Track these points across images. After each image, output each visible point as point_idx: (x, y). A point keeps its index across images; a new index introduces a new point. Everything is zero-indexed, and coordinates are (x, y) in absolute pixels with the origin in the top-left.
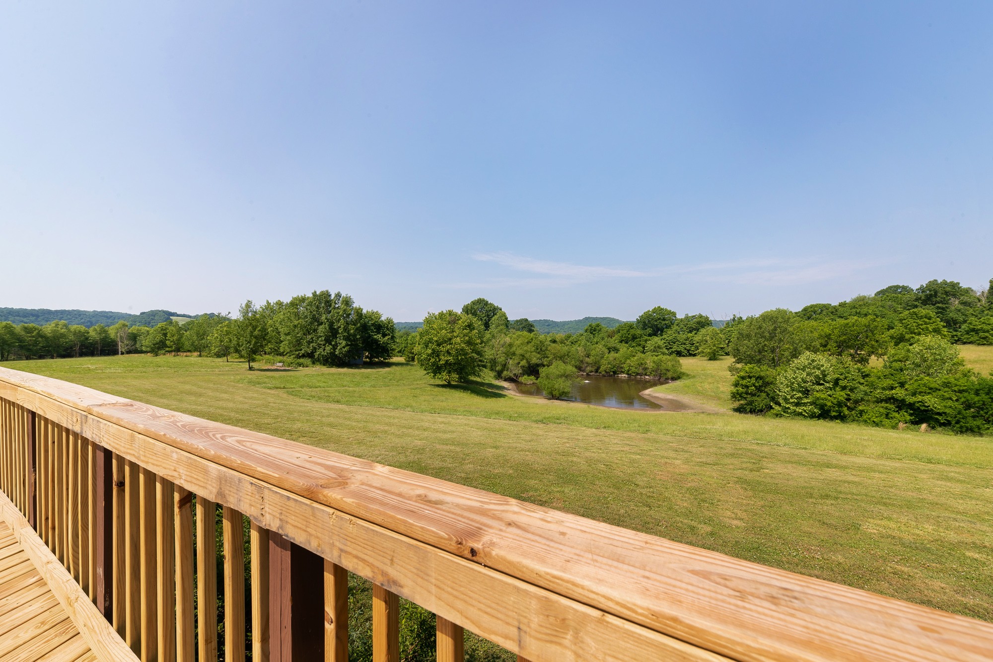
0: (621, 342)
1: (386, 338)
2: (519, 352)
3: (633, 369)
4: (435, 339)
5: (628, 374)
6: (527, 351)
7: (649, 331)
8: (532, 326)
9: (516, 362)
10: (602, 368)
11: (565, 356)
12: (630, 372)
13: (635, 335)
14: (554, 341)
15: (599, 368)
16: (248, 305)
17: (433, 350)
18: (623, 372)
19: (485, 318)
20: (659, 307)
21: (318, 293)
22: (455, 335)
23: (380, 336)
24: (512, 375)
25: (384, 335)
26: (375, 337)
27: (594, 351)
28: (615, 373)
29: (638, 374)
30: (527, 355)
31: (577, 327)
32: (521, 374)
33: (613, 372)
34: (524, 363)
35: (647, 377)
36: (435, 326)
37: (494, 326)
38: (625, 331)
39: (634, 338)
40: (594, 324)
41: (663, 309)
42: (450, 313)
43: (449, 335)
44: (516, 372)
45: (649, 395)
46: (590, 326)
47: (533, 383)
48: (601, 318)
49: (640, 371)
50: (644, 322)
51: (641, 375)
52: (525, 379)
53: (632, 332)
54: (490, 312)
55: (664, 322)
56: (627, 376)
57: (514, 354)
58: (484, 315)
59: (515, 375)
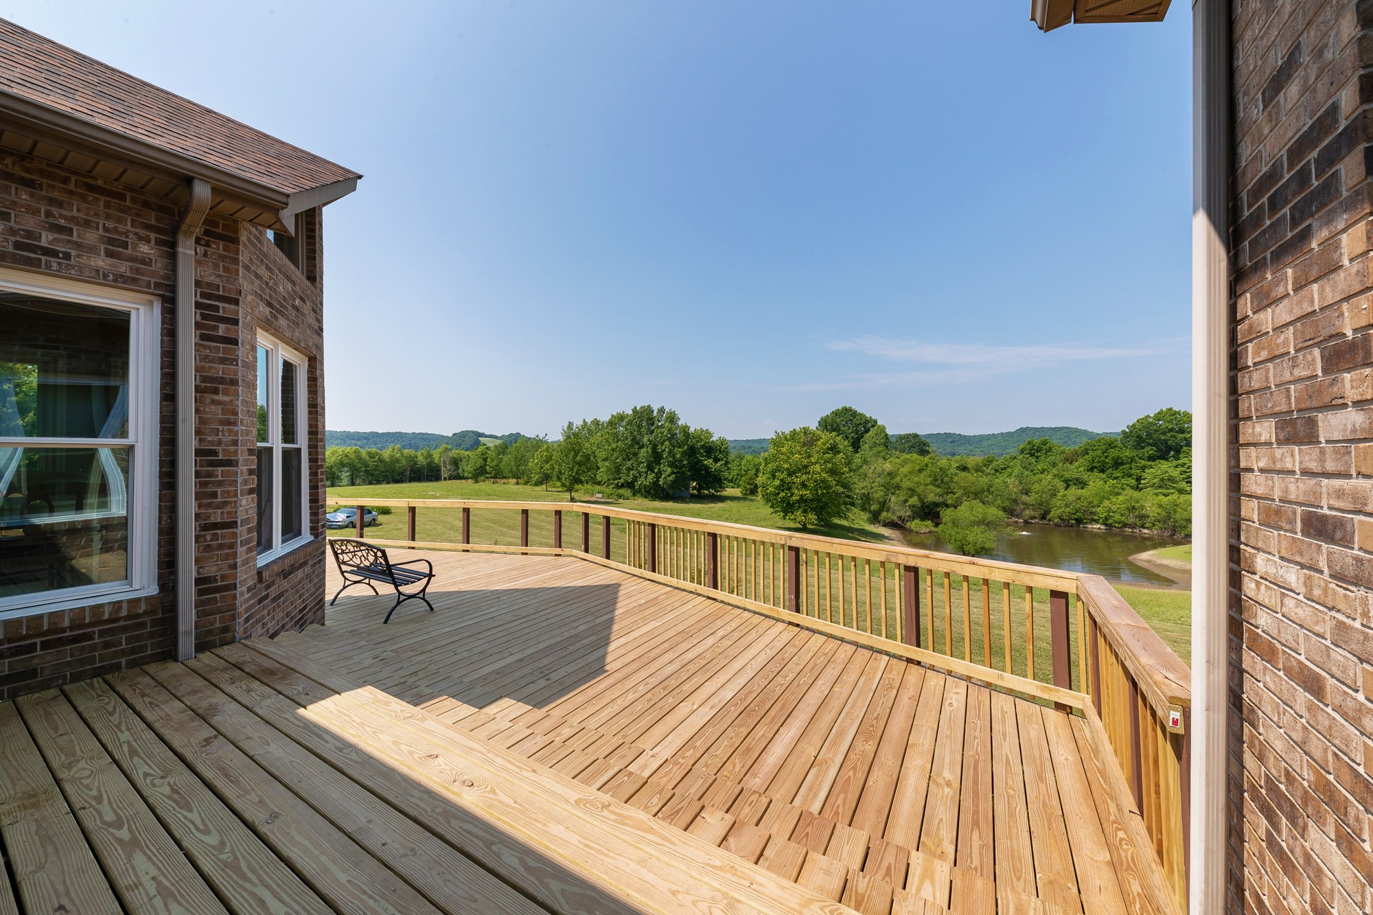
0: (1092, 469)
1: (719, 464)
2: (906, 484)
3: (1117, 517)
4: (786, 466)
5: (1106, 524)
6: (918, 483)
7: (1149, 450)
8: (925, 445)
9: (902, 498)
10: (1054, 513)
11: (983, 491)
12: (1110, 521)
13: (1119, 458)
14: (964, 468)
15: (1047, 512)
16: (570, 425)
17: (782, 480)
18: (1096, 521)
19: (852, 435)
20: (1171, 409)
21: (638, 409)
22: (813, 461)
23: (711, 461)
24: (895, 518)
25: (716, 460)
26: (705, 462)
27: (1037, 485)
28: (1079, 521)
29: (1125, 525)
30: (920, 490)
31: (1005, 443)
32: (909, 516)
33: (1076, 519)
34: (914, 500)
35: (1146, 531)
36: (784, 450)
37: (867, 446)
38: (1099, 453)
39: (1117, 463)
40: (1037, 441)
41: (1179, 413)
42: (806, 431)
43: (805, 462)
44: (902, 513)
45: (1149, 561)
46: (1029, 443)
47: (930, 532)
48: (1051, 429)
49: (1131, 520)
50: (1139, 437)
51: (1133, 526)
52: (915, 525)
53: (1113, 453)
54: (860, 426)
55: (1181, 436)
56: (1103, 527)
57: (898, 487)
58: (851, 431)
59: (900, 517)
